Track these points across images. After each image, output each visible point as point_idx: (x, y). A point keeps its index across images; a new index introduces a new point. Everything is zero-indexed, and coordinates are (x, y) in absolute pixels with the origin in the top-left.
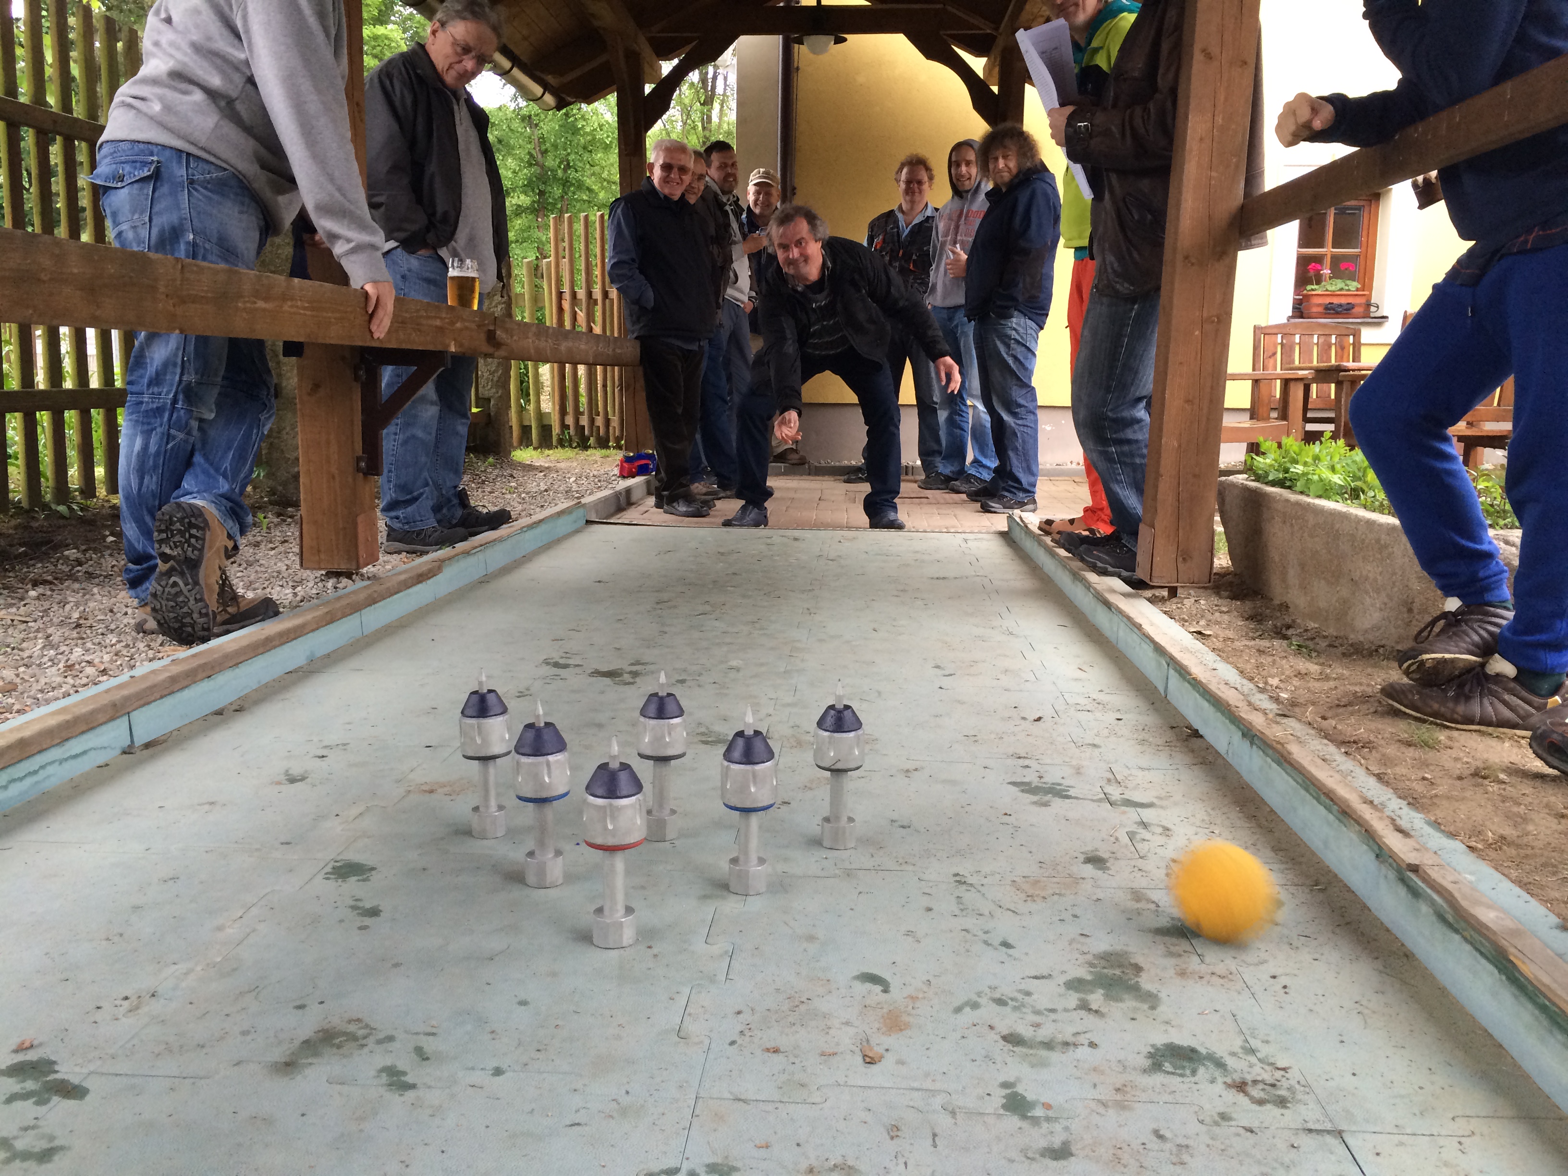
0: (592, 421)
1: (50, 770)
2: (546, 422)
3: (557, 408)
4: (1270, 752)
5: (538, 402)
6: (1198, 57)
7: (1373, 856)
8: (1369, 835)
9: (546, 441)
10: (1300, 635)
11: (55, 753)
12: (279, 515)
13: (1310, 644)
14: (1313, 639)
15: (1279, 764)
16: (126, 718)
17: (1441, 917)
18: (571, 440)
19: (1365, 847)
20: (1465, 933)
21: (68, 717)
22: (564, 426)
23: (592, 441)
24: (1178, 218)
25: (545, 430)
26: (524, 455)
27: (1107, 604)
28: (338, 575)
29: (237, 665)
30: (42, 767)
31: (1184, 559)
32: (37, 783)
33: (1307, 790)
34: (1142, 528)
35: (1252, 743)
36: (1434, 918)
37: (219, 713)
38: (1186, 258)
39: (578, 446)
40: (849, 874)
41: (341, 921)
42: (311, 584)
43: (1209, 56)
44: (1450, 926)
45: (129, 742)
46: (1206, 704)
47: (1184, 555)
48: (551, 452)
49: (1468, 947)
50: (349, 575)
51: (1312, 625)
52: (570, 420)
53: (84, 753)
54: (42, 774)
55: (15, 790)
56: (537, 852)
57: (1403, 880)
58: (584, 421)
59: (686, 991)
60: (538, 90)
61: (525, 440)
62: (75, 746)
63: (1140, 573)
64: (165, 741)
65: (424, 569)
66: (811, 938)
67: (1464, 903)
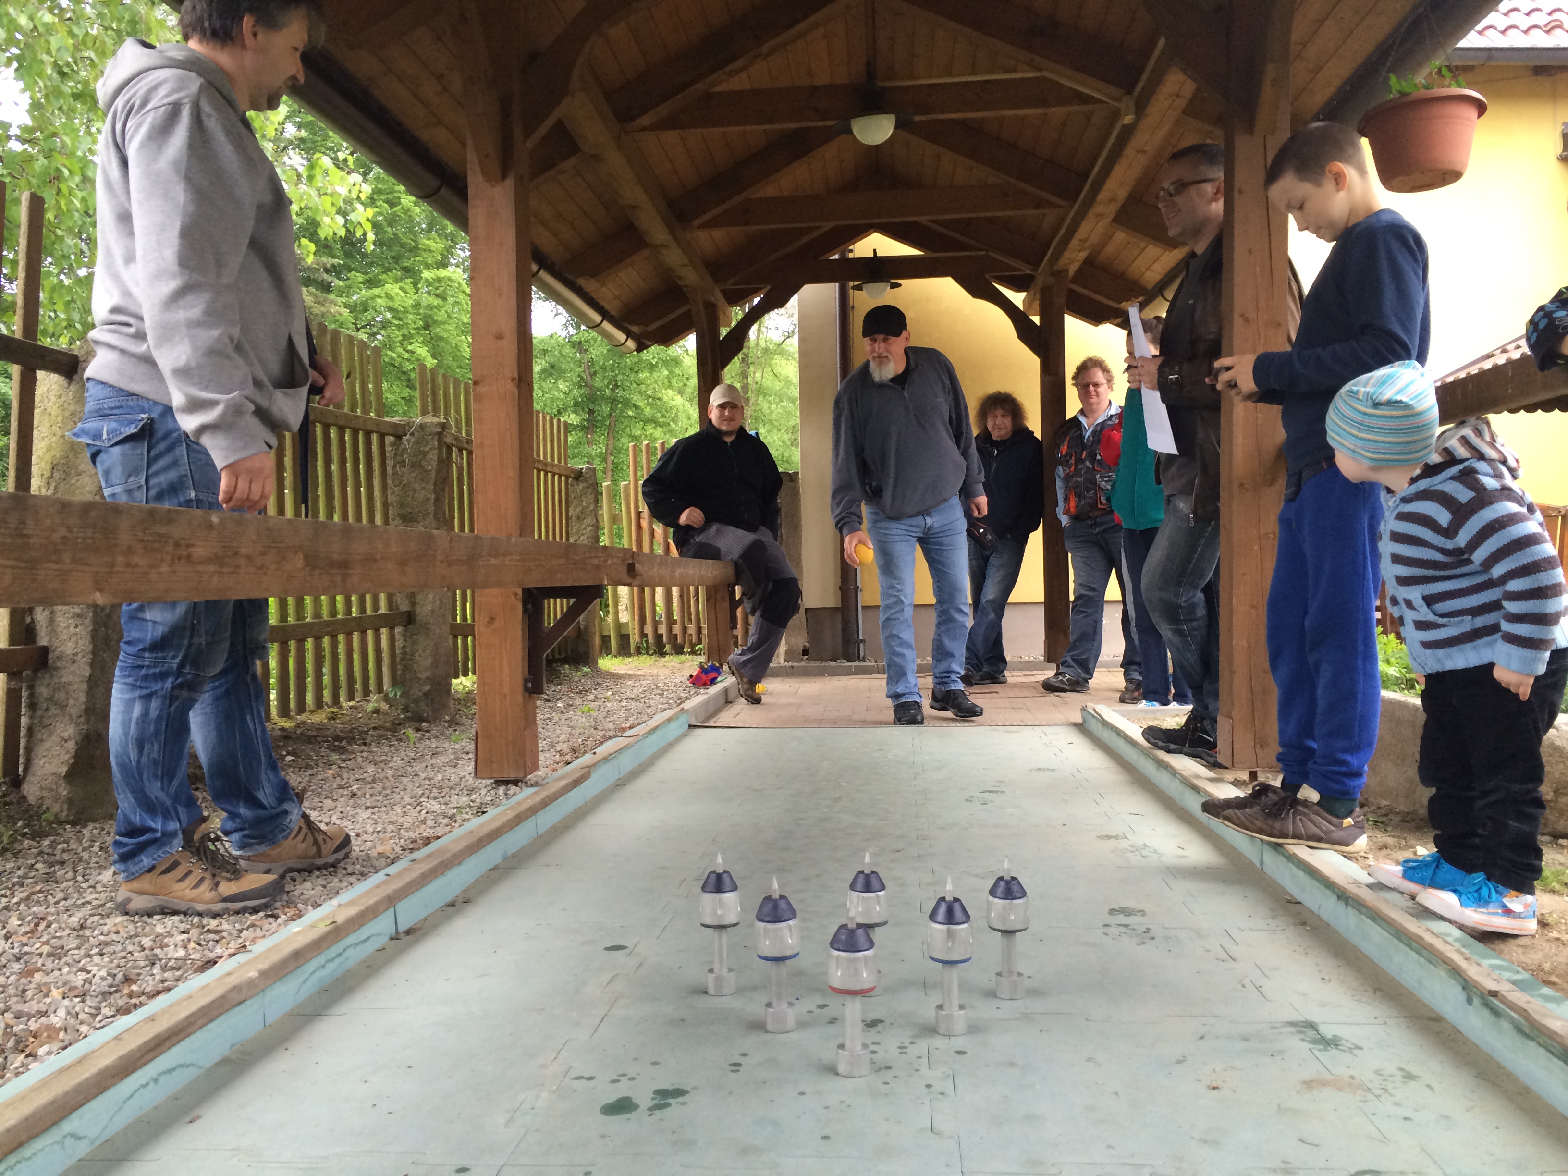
0: (670, 630)
1: (349, 952)
2: (623, 632)
3: (637, 617)
4: (1364, 910)
5: (617, 613)
6: (1238, 321)
7: (1460, 988)
8: (1455, 972)
9: (624, 650)
10: (1374, 812)
11: (351, 939)
12: (418, 730)
13: (1384, 819)
14: (1386, 815)
15: (1373, 919)
16: (392, 909)
17: (1519, 1030)
18: (648, 647)
19: (1453, 981)
20: (1539, 1040)
21: (362, 907)
22: (643, 635)
23: (668, 648)
24: (1231, 453)
25: (624, 639)
26: (607, 663)
27: (1196, 789)
28: (506, 783)
29: (460, 864)
30: (345, 950)
31: (1262, 746)
32: (341, 963)
33: (1399, 939)
34: (1219, 719)
35: (1347, 904)
36: (1514, 1032)
37: (452, 904)
38: (1241, 485)
39: (655, 653)
40: (1027, 1017)
41: (636, 1059)
42: (484, 792)
43: (1247, 320)
44: (1528, 1036)
45: (394, 931)
46: (1301, 874)
47: (1261, 742)
48: (630, 659)
49: (1542, 1051)
50: (515, 783)
51: (1384, 802)
52: (649, 629)
53: (368, 938)
54: (345, 955)
55: (331, 966)
56: (775, 1004)
57: (1486, 1005)
58: (663, 630)
59: (928, 1102)
60: (621, 336)
61: (605, 648)
62: (365, 932)
63: (1221, 759)
64: (420, 929)
65: (578, 775)
66: (1012, 1065)
67: (1537, 1017)
